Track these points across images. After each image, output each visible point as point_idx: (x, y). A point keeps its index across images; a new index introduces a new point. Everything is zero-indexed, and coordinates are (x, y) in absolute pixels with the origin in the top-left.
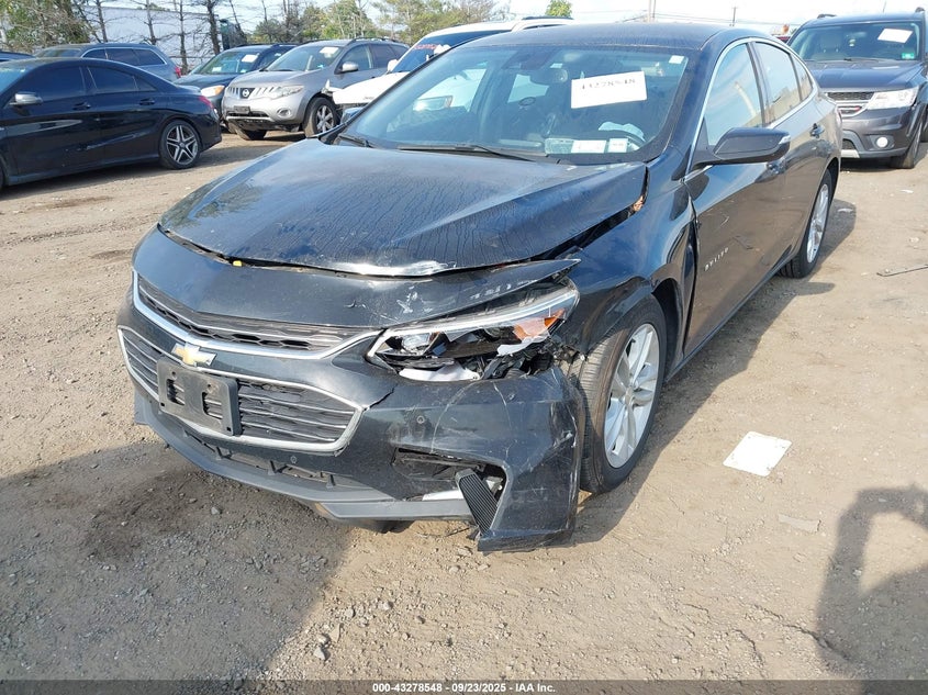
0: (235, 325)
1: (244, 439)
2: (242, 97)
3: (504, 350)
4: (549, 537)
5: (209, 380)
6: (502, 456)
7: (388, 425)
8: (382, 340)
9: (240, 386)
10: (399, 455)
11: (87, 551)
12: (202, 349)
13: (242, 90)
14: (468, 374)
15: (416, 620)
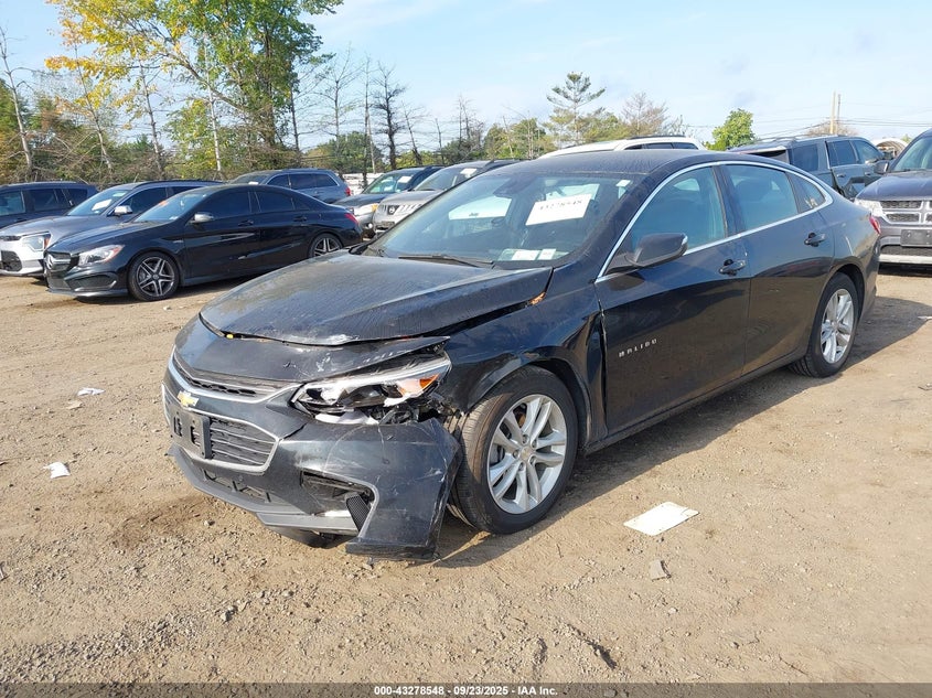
0: (213, 379)
1: (213, 462)
2: (389, 213)
3: (389, 402)
4: (407, 549)
5: (193, 417)
6: (373, 483)
7: (295, 453)
8: (302, 391)
9: (211, 422)
10: (305, 478)
11: (111, 540)
12: (193, 395)
13: (389, 207)
14: (371, 421)
15: (303, 605)
